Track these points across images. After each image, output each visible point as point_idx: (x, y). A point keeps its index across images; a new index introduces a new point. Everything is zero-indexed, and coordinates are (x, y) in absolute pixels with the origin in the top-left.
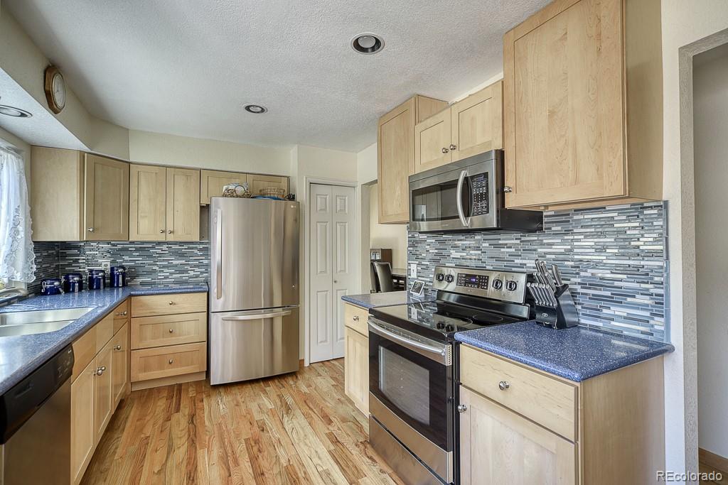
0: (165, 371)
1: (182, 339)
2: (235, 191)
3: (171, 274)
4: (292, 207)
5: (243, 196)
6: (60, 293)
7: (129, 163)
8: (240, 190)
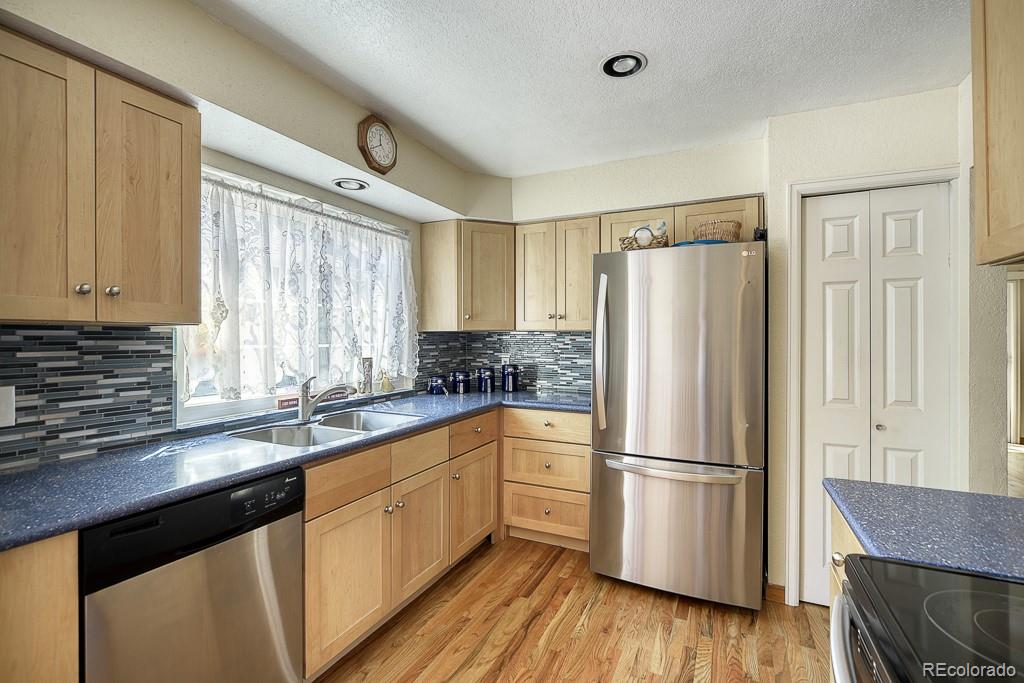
0: (541, 522)
1: (561, 482)
2: (636, 239)
3: (575, 379)
4: (745, 254)
5: (650, 246)
6: (443, 393)
7: (515, 224)
8: (644, 237)
